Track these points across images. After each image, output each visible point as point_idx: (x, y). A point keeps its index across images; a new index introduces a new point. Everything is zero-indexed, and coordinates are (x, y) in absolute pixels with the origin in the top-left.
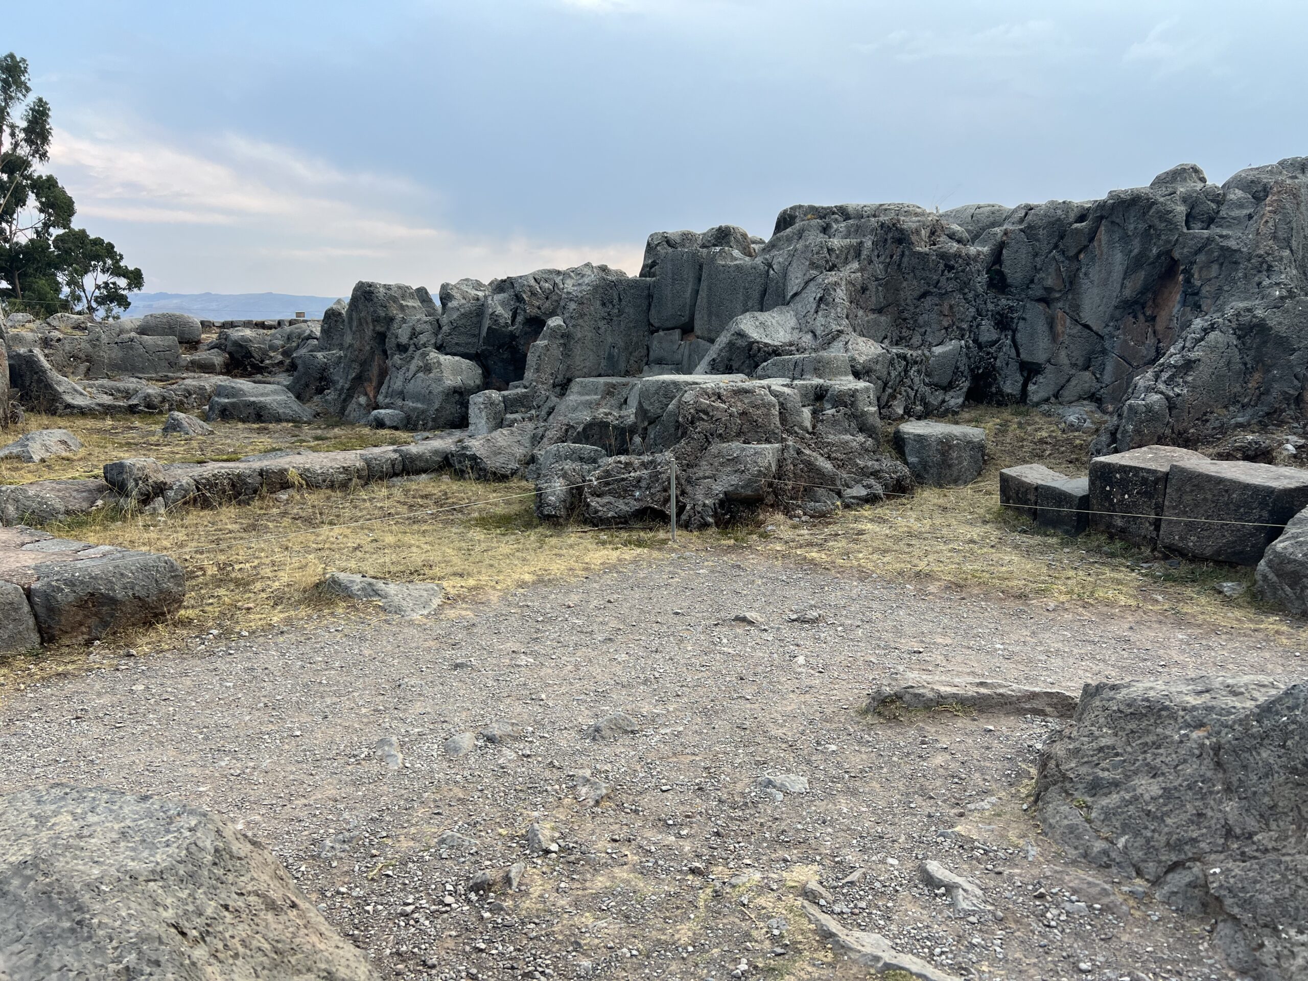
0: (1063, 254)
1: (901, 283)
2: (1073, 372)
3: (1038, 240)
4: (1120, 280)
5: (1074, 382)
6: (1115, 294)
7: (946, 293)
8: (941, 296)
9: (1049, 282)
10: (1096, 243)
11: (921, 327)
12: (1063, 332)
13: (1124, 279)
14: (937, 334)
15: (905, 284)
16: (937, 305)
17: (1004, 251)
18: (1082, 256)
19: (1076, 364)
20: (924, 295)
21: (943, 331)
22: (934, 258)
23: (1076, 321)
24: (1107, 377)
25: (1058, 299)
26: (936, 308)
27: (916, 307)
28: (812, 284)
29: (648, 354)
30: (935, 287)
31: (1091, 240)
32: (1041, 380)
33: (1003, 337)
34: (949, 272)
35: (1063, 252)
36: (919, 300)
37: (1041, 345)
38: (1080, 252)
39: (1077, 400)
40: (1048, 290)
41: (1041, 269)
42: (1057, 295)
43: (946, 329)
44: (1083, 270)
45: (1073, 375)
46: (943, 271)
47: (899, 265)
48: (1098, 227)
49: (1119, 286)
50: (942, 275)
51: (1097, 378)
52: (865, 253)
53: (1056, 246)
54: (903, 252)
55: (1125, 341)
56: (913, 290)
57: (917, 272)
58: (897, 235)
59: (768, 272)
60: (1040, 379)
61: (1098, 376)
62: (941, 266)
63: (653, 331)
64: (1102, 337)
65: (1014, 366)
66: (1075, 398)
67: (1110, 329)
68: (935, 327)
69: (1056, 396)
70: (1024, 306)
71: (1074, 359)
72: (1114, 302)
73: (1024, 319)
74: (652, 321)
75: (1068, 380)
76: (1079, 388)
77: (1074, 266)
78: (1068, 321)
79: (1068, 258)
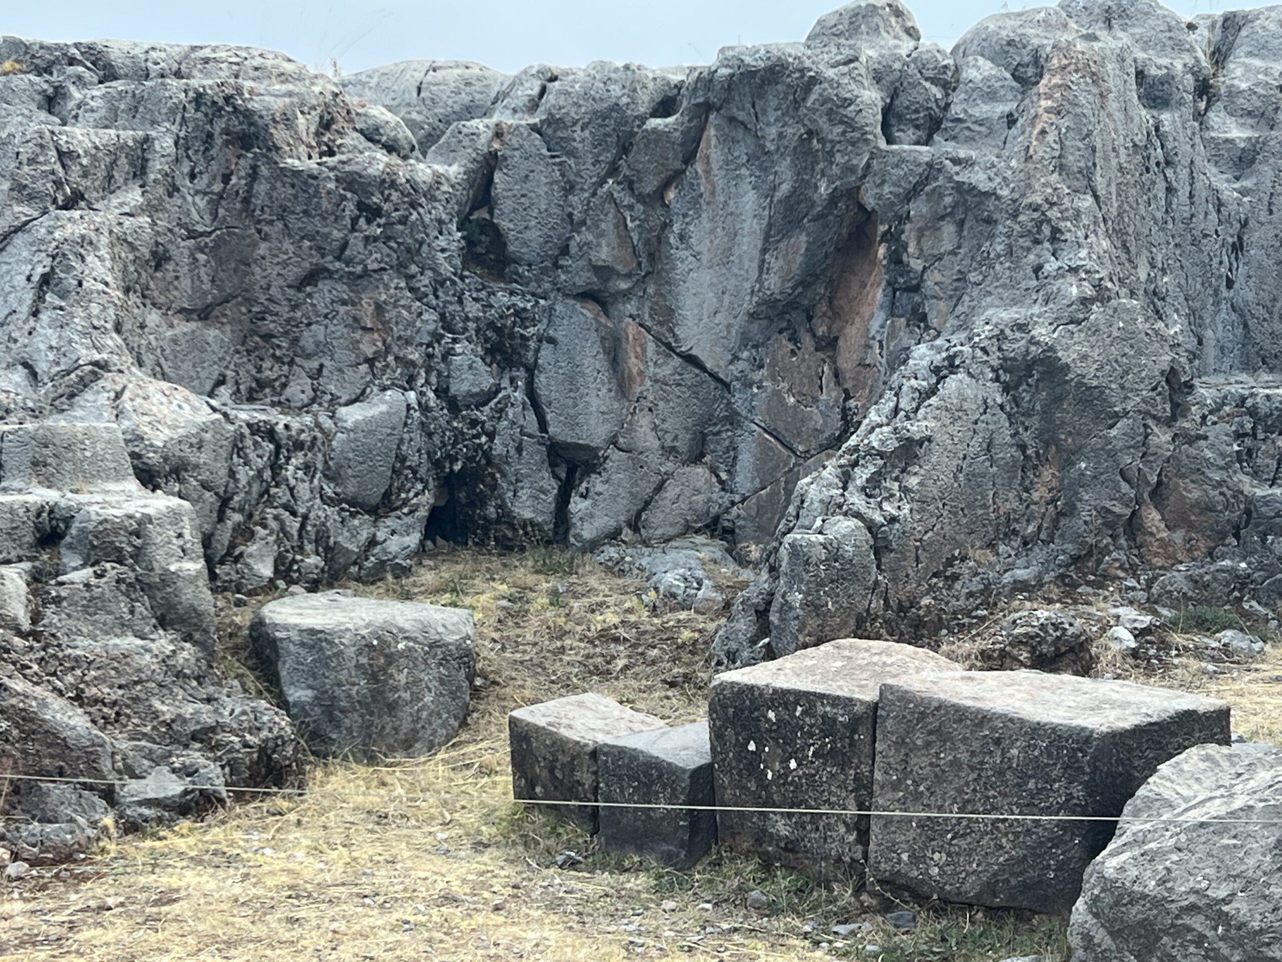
0: (631, 188)
1: (255, 245)
2: (669, 466)
3: (572, 153)
4: (756, 254)
5: (671, 491)
6: (747, 285)
7: (366, 273)
8: (354, 280)
9: (604, 254)
10: (699, 167)
11: (308, 357)
12: (641, 373)
13: (764, 250)
14: (349, 373)
15: (263, 249)
16: (344, 303)
17: (497, 177)
18: (671, 195)
19: (673, 449)
20: (313, 277)
21: (364, 368)
22: (331, 185)
23: (668, 346)
24: (744, 481)
25: (626, 295)
26: (342, 309)
27: (294, 307)
28: (19, 239)
30: (338, 258)
31: (689, 158)
32: (599, 488)
33: (505, 383)
34: (369, 222)
35: (630, 185)
36: (299, 288)
37: (595, 402)
38: (666, 185)
39: (682, 535)
40: (603, 272)
41: (583, 223)
42: (624, 285)
43: (371, 362)
44: (676, 228)
45: (669, 475)
46: (355, 221)
47: (246, 201)
48: (702, 129)
49: (755, 264)
50: (353, 229)
51: (721, 482)
52: (157, 167)
53: (613, 170)
54: (254, 168)
55: (777, 394)
56: (285, 264)
57: (292, 218)
58: (236, 125)
60: (597, 483)
61: (724, 476)
62: (350, 208)
64: (727, 386)
65: (534, 454)
66: (678, 529)
67: (741, 365)
68: (345, 356)
69: (635, 524)
70: (551, 308)
71: (669, 437)
72: (748, 304)
73: (552, 341)
75: (660, 488)
76: (683, 505)
77: (657, 217)
78: (651, 347)
79: (641, 198)
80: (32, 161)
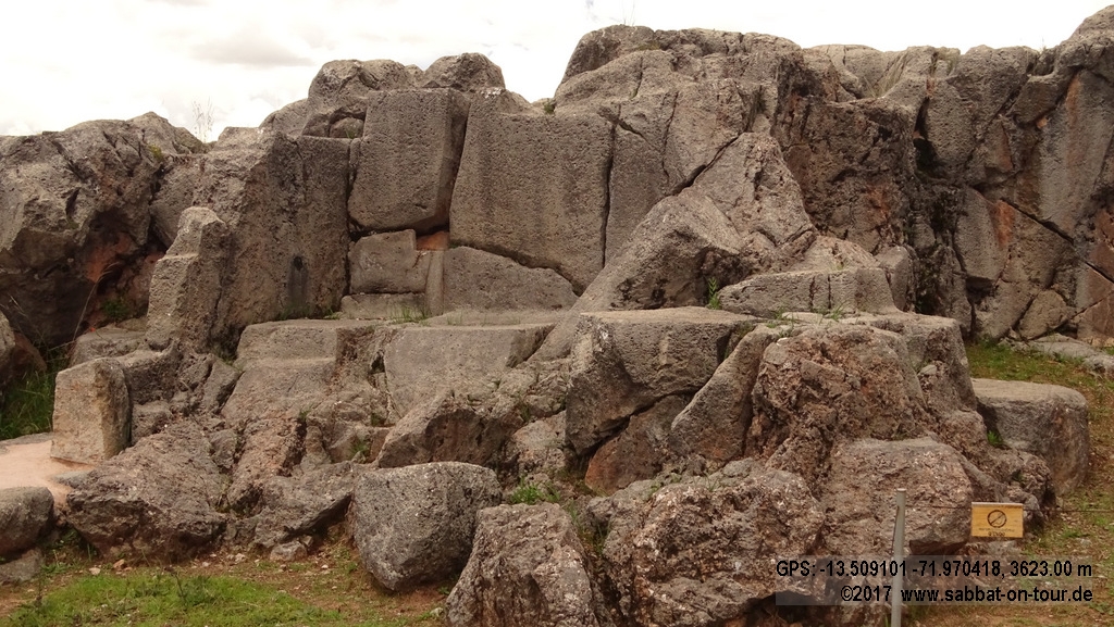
0: (1014, 119)
1: (808, 156)
2: (1035, 291)
3: (978, 98)
4: (1101, 159)
5: (1036, 306)
6: (1093, 179)
7: (879, 172)
8: (871, 177)
9: (995, 160)
10: (1066, 105)
11: (837, 226)
12: (1010, 234)
13: (1106, 157)
14: (866, 236)
15: (813, 158)
16: (863, 191)
17: (930, 113)
18: (1044, 123)
19: (1036, 281)
20: (841, 177)
21: (875, 232)
22: (861, 117)
23: (1033, 217)
24: (1082, 298)
25: (998, 186)
26: (862, 195)
27: (830, 195)
28: (730, 151)
29: (348, 276)
30: (861, 163)
31: (1061, 99)
32: (996, 305)
33: (940, 240)
34: (884, 140)
35: (1014, 116)
36: (833, 183)
37: (989, 251)
38: (1040, 117)
39: (1045, 334)
40: (992, 171)
41: (982, 141)
42: (1001, 179)
43: (878, 228)
44: (1045, 143)
45: (1035, 297)
46: (876, 140)
47: (803, 128)
48: (1069, 83)
49: (1099, 166)
50: (874, 145)
51: (1066, 300)
53: (1003, 109)
54: (808, 107)
55: (1104, 245)
56: (827, 167)
57: (833, 139)
58: (802, 81)
59: (613, 131)
60: (993, 303)
61: (1068, 297)
62: (873, 132)
63: (357, 232)
64: (1071, 240)
65: (960, 285)
66: (1042, 330)
67: (1082, 228)
68: (863, 225)
69: (1016, 327)
70: (963, 194)
71: (1033, 273)
72: (1092, 190)
73: (965, 214)
74: (355, 215)
75: (1030, 304)
76: (1045, 315)
77: (1032, 135)
78: (1019, 217)
79: (1022, 126)
80: (729, 101)
